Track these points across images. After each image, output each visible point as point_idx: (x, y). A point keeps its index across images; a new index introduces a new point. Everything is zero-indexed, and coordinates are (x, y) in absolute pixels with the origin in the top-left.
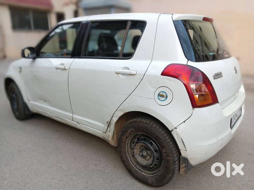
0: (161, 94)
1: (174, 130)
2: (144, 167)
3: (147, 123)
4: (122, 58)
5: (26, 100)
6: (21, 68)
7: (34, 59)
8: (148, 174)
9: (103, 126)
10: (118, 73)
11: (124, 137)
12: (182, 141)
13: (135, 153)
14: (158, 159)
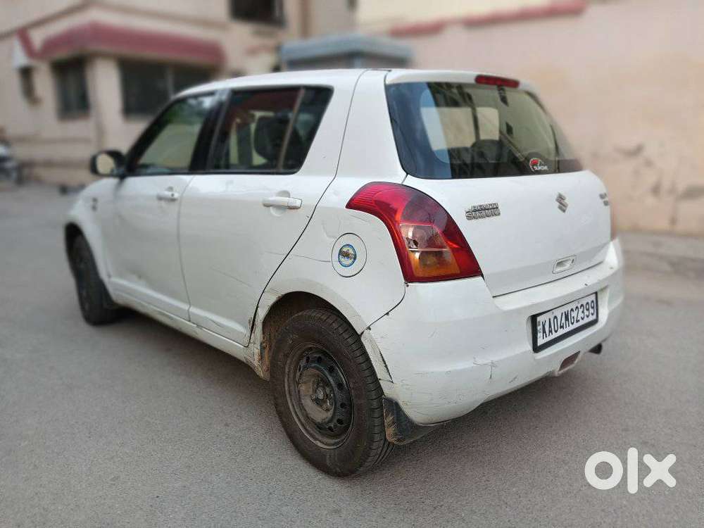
0: (345, 250)
1: (366, 332)
2: (320, 427)
3: (321, 319)
4: (282, 170)
5: (103, 274)
6: (95, 200)
7: (122, 177)
8: (326, 444)
9: (243, 330)
10: (267, 206)
11: (281, 356)
12: (381, 360)
13: (302, 393)
14: (343, 405)
